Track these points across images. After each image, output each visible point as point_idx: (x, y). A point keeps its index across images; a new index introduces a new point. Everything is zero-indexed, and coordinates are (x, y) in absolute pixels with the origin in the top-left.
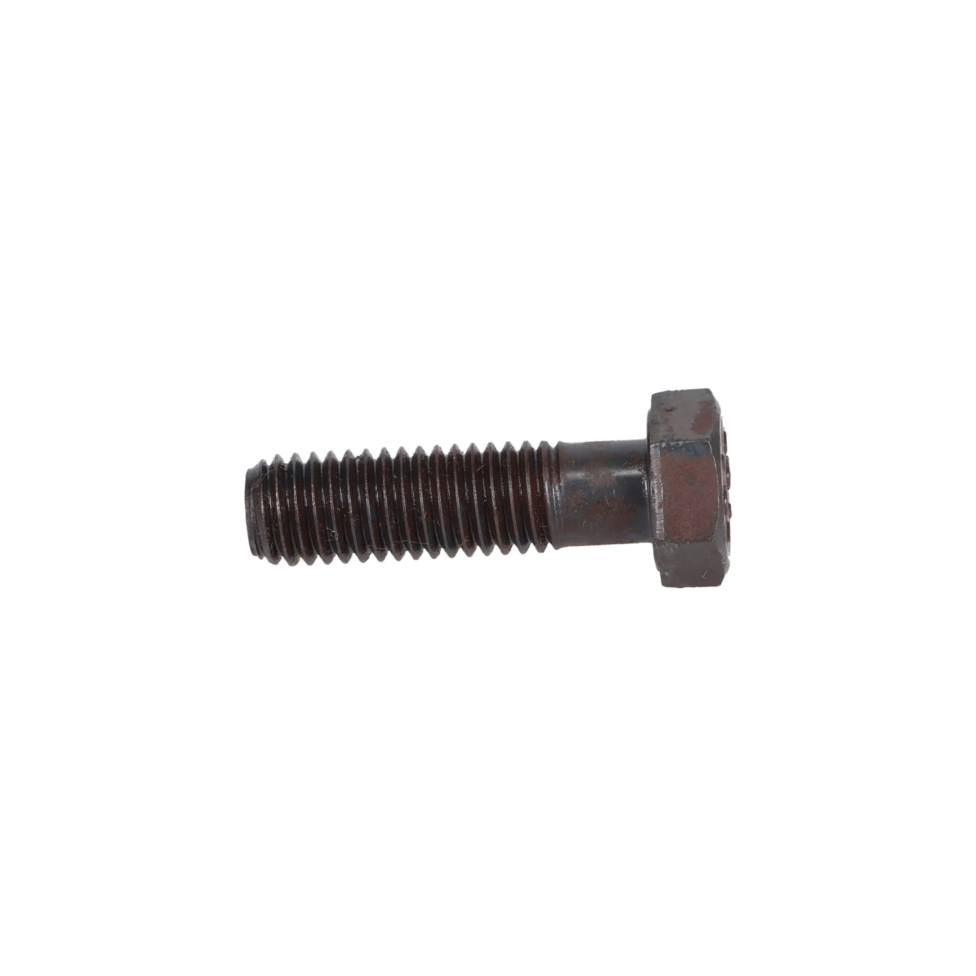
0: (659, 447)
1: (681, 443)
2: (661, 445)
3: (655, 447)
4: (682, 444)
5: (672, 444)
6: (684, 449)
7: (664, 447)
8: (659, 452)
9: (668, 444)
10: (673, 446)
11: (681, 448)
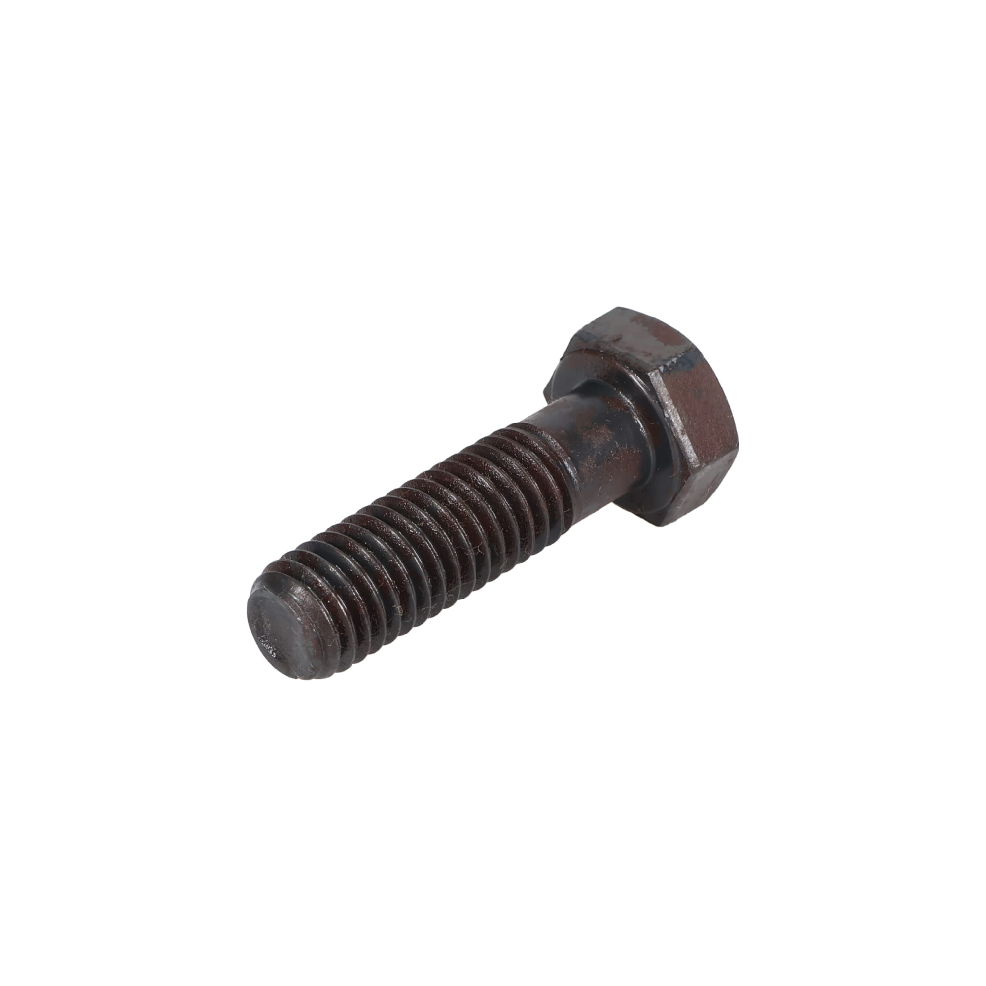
0: (659, 374)
1: (675, 360)
2: (659, 370)
3: (656, 375)
4: (677, 360)
5: (668, 364)
6: (680, 365)
7: (663, 370)
8: (661, 378)
9: (665, 366)
10: (671, 366)
11: (677, 364)
